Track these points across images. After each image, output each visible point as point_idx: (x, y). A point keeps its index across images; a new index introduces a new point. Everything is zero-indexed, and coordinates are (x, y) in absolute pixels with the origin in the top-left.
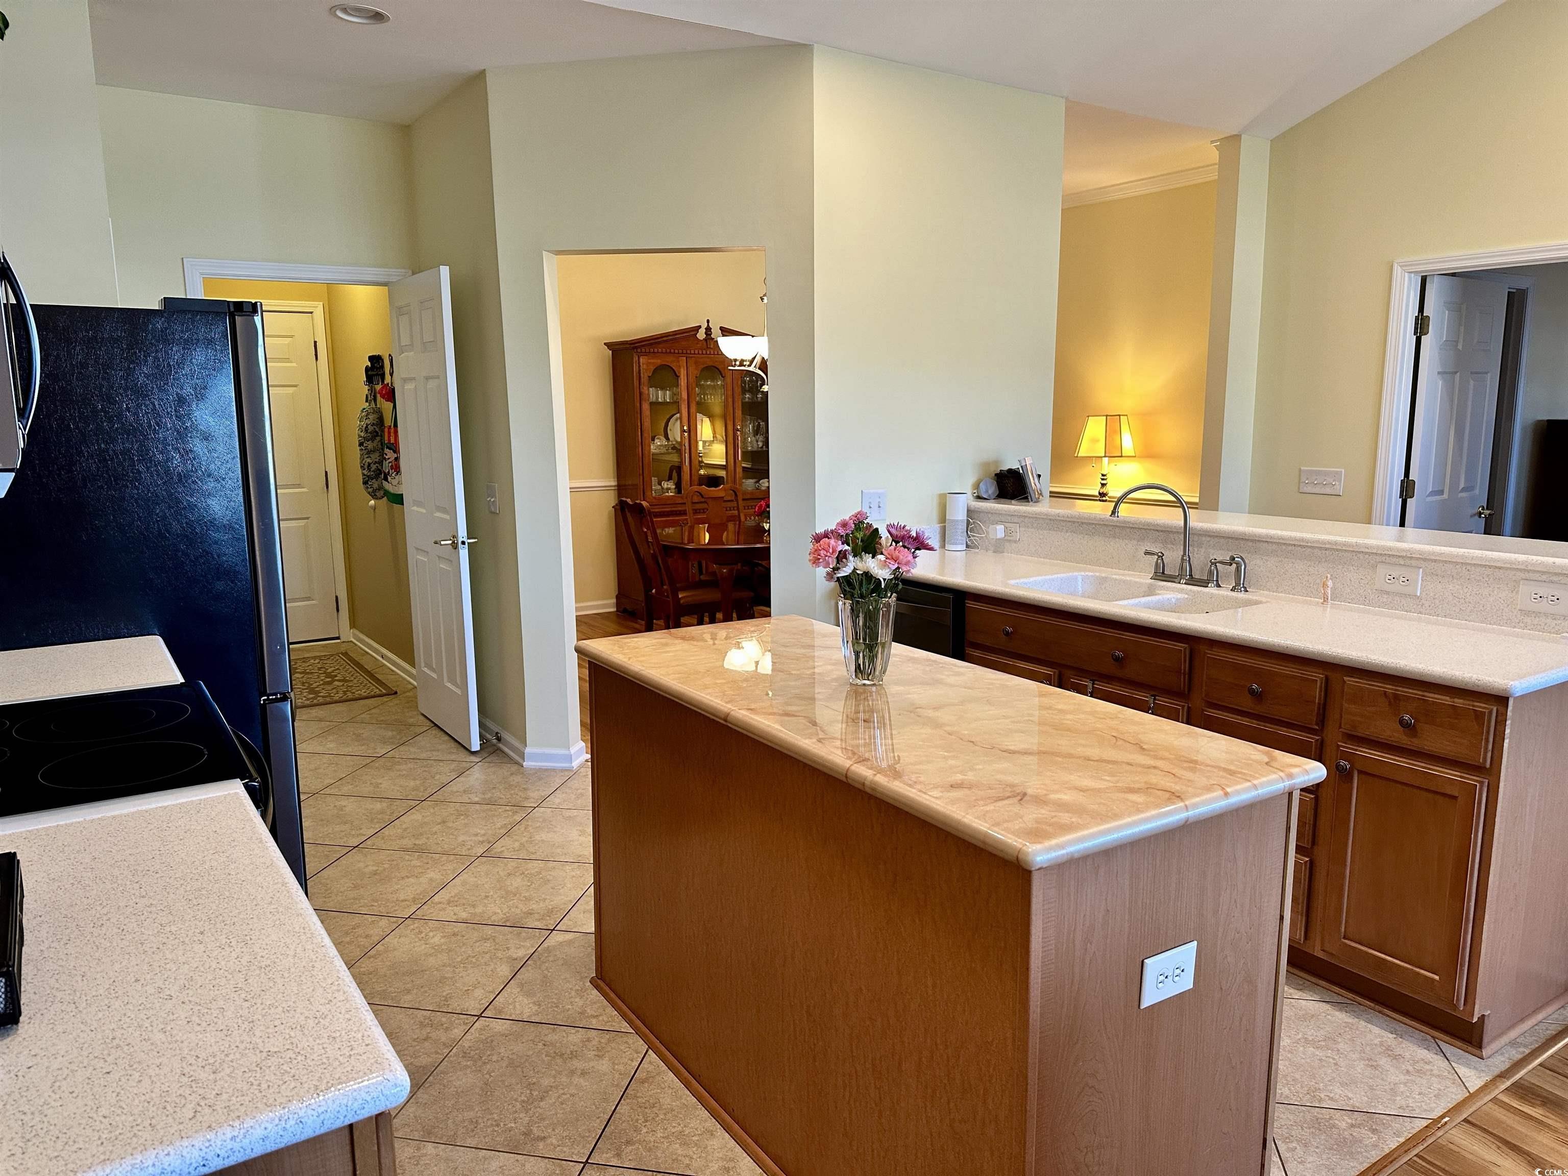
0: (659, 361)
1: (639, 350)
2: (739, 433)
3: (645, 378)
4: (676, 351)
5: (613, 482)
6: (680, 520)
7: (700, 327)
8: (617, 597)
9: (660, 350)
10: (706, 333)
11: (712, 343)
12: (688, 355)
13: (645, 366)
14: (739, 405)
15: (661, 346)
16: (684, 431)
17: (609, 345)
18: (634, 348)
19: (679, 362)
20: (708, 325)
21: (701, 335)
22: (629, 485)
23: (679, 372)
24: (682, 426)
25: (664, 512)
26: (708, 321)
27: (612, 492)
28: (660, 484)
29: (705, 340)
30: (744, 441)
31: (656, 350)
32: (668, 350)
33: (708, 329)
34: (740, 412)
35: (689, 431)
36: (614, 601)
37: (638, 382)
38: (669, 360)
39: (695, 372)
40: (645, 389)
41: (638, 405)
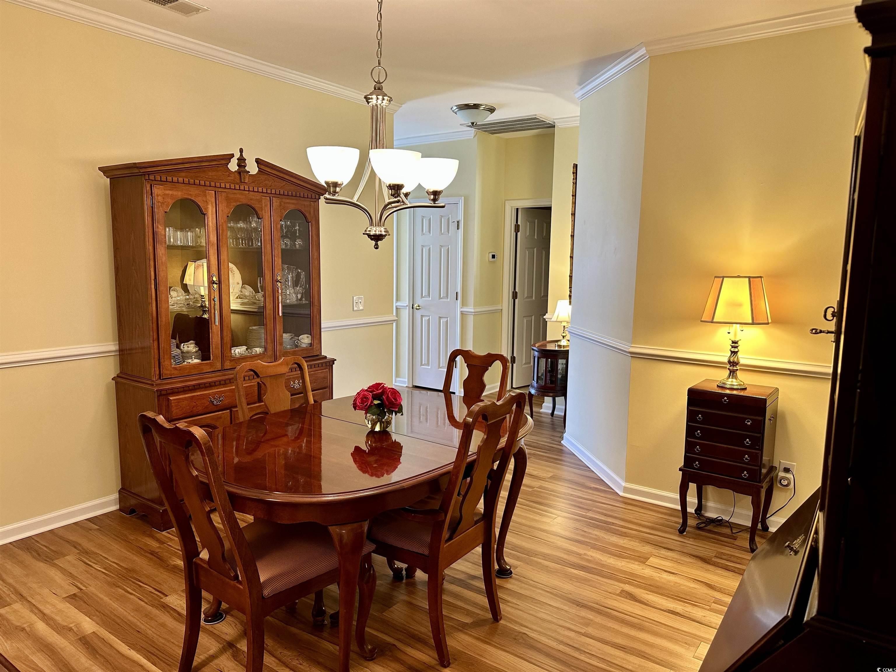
0: (180, 193)
1: (152, 177)
2: (279, 284)
3: (159, 214)
4: (202, 183)
5: (112, 346)
6: (209, 394)
7: (232, 156)
8: (120, 492)
9: (181, 180)
10: (239, 165)
11: (247, 177)
12: (217, 190)
13: (160, 199)
14: (278, 253)
15: (183, 174)
16: (214, 283)
17: (105, 170)
18: (144, 174)
19: (205, 196)
20: (241, 155)
21: (233, 166)
22: (136, 349)
23: (206, 209)
24: (210, 277)
25: (188, 387)
26: (241, 151)
27: (112, 357)
28: (178, 347)
29: (239, 172)
30: (284, 294)
31: (175, 179)
32: (192, 181)
33: (242, 161)
34: (280, 260)
35: (220, 283)
36: (116, 496)
37: (150, 219)
38: (193, 193)
39: (225, 210)
40: (160, 228)
41: (151, 248)
